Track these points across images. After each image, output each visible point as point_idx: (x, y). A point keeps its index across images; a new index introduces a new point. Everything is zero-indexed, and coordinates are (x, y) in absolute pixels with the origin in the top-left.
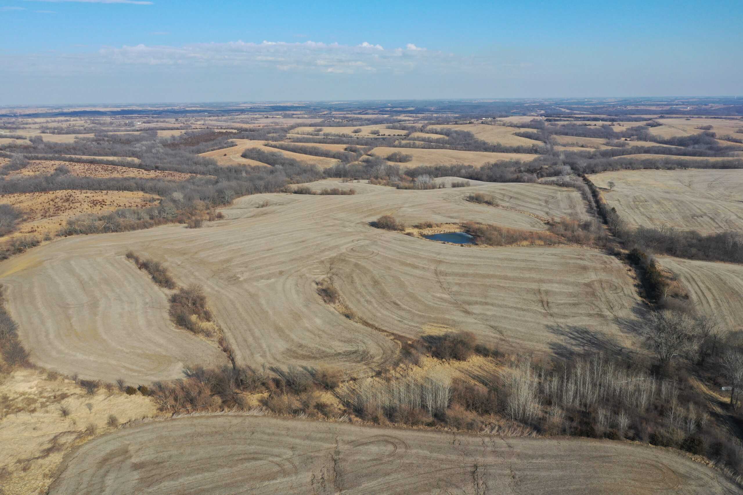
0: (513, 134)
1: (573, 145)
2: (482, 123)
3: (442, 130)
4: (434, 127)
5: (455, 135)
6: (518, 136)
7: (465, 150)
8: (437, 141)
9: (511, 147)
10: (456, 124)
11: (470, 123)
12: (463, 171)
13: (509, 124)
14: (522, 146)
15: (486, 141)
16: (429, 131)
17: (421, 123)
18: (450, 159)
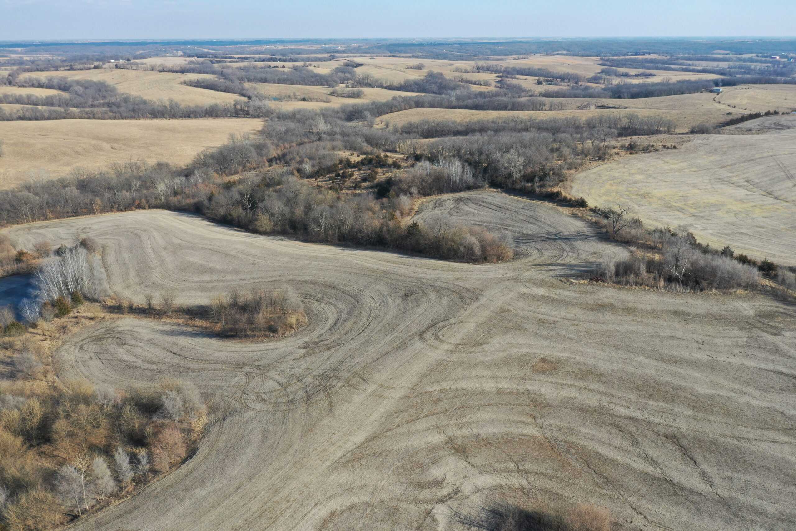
0: (181, 83)
1: (289, 98)
2: (117, 67)
3: (50, 80)
4: (34, 75)
5: (80, 89)
6: (191, 85)
7: (115, 118)
8: (49, 102)
9: (197, 106)
10: (72, 69)
11: (96, 67)
12: (161, 188)
13: (161, 68)
14: (216, 105)
15: (146, 98)
16: (25, 82)
17: (6, 70)
18: (93, 142)
